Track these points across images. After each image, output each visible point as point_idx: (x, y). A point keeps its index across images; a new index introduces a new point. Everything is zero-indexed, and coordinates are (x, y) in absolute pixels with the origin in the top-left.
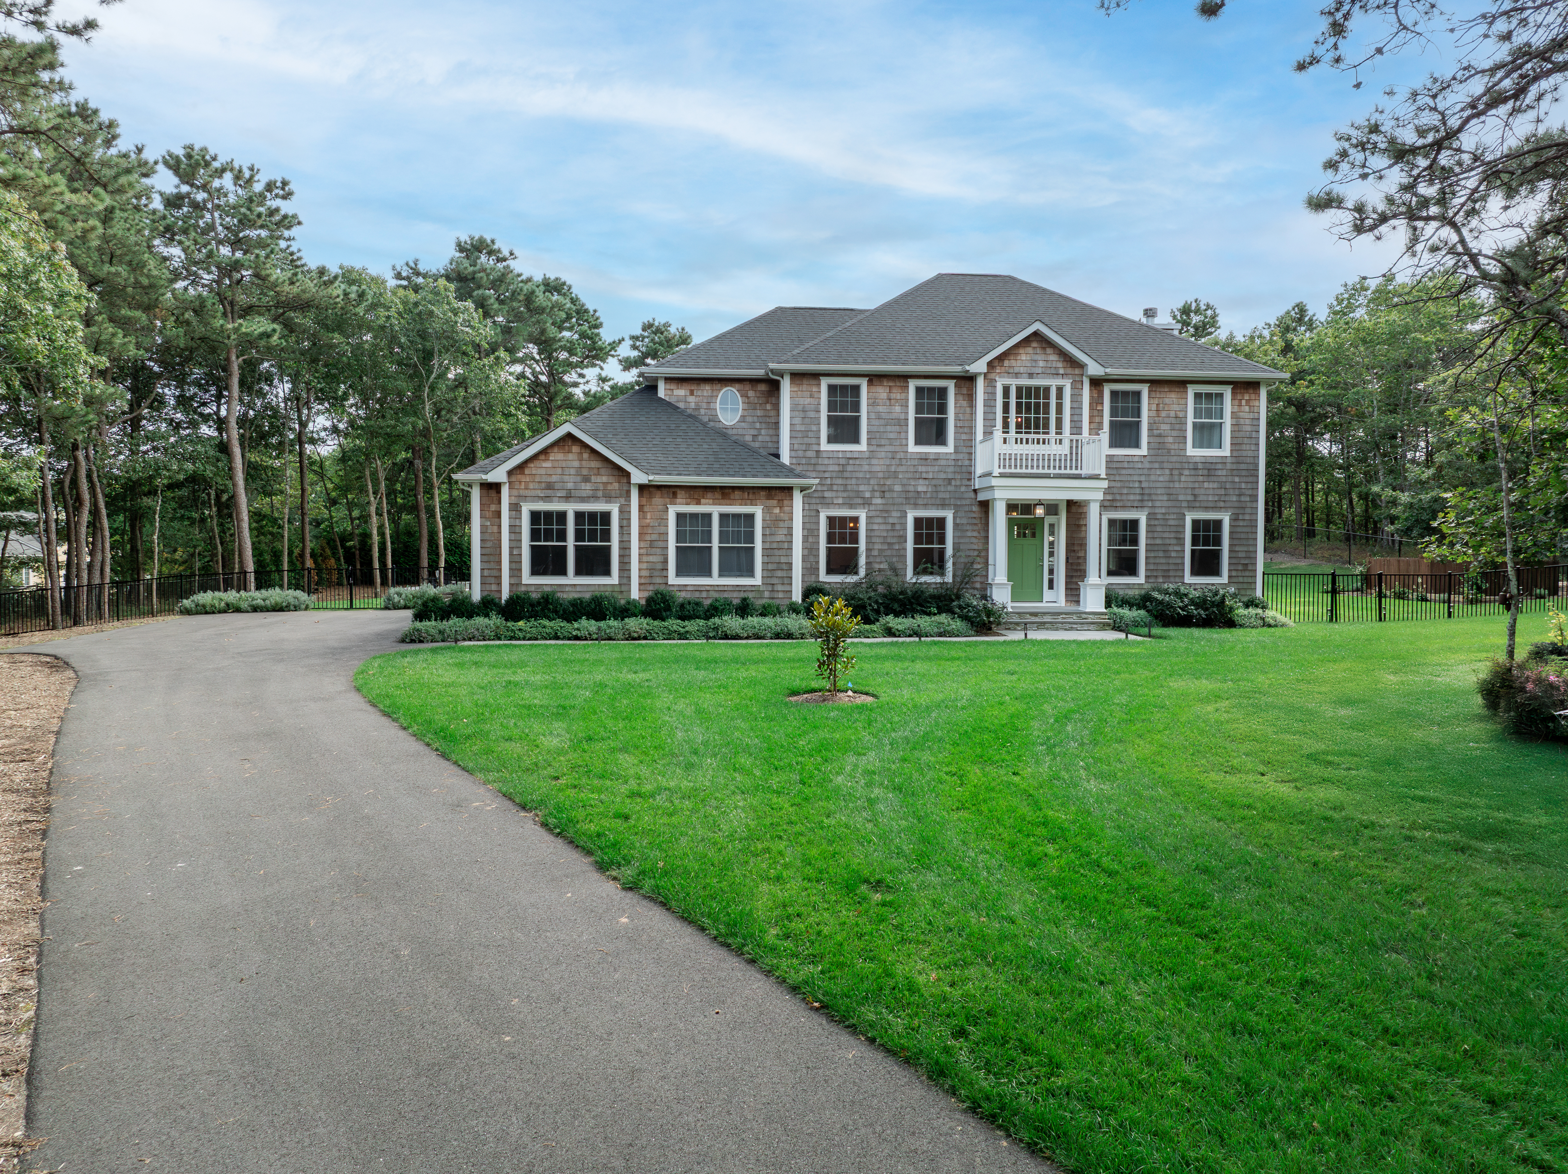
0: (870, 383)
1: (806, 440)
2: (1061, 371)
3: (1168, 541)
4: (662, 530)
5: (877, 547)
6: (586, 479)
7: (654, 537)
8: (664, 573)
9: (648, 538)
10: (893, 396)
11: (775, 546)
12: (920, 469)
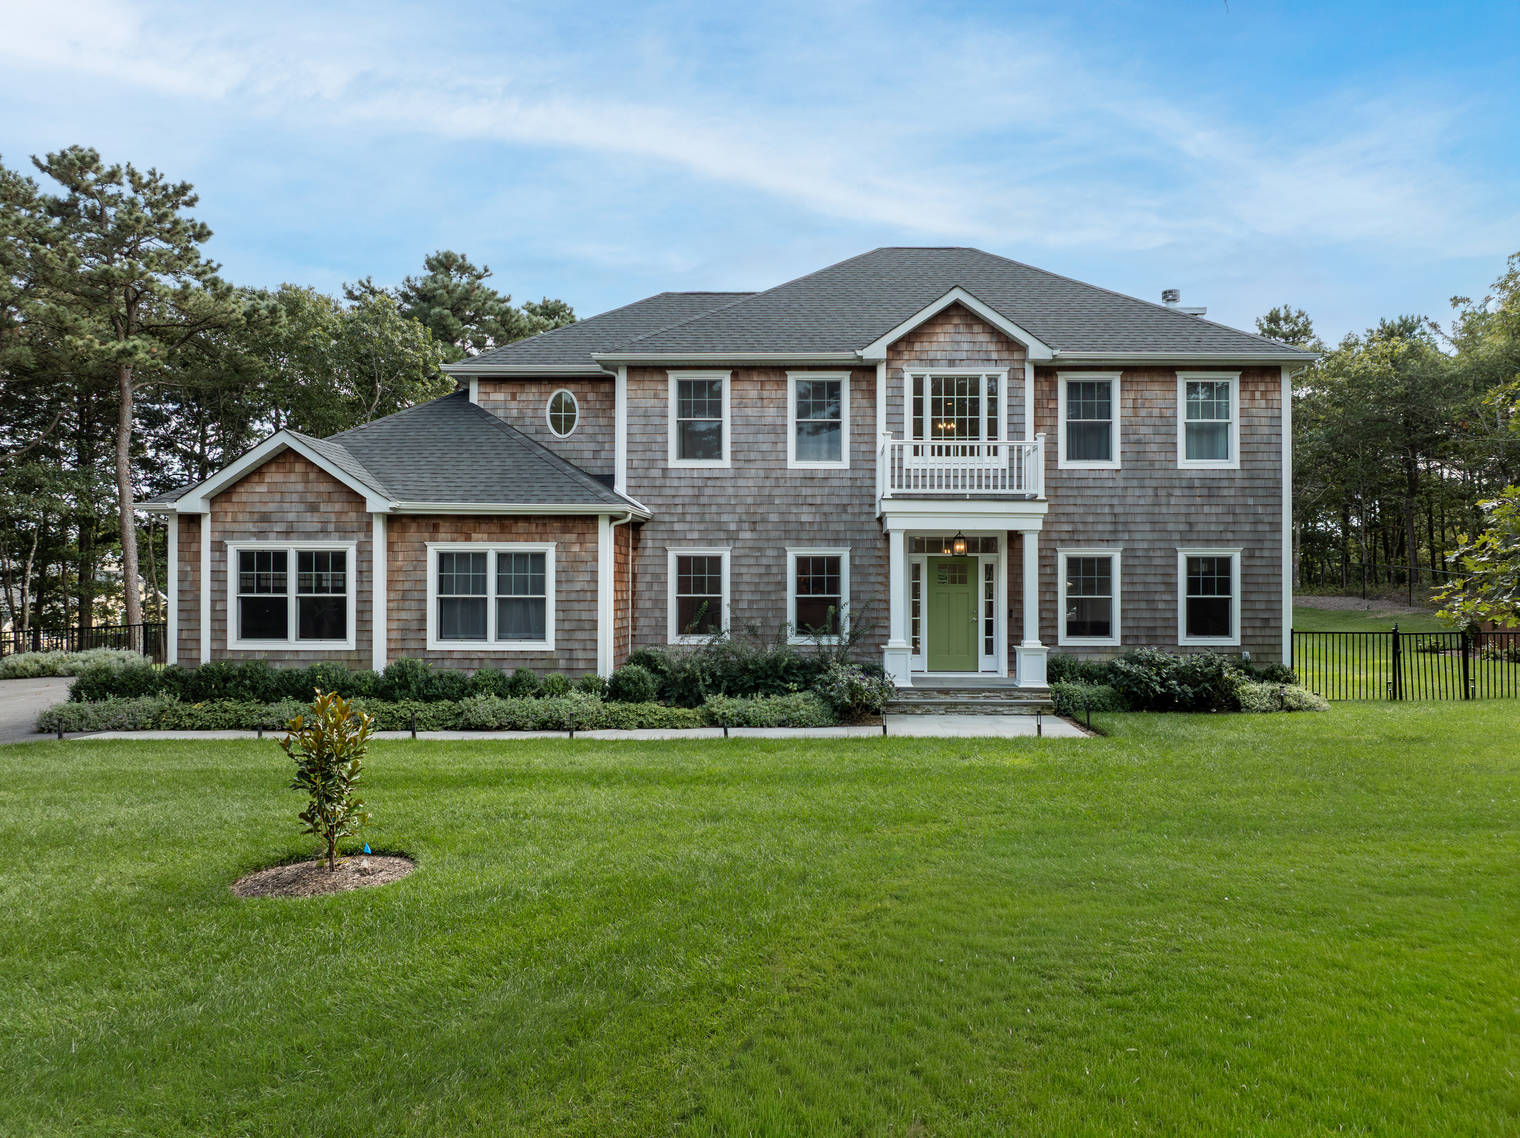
0: (735, 377)
1: (649, 455)
2: (994, 356)
3: (1153, 588)
4: (419, 575)
5: (745, 597)
6: (313, 508)
7: (407, 586)
8: (421, 635)
9: (399, 586)
10: (766, 394)
11: (573, 596)
12: (804, 491)
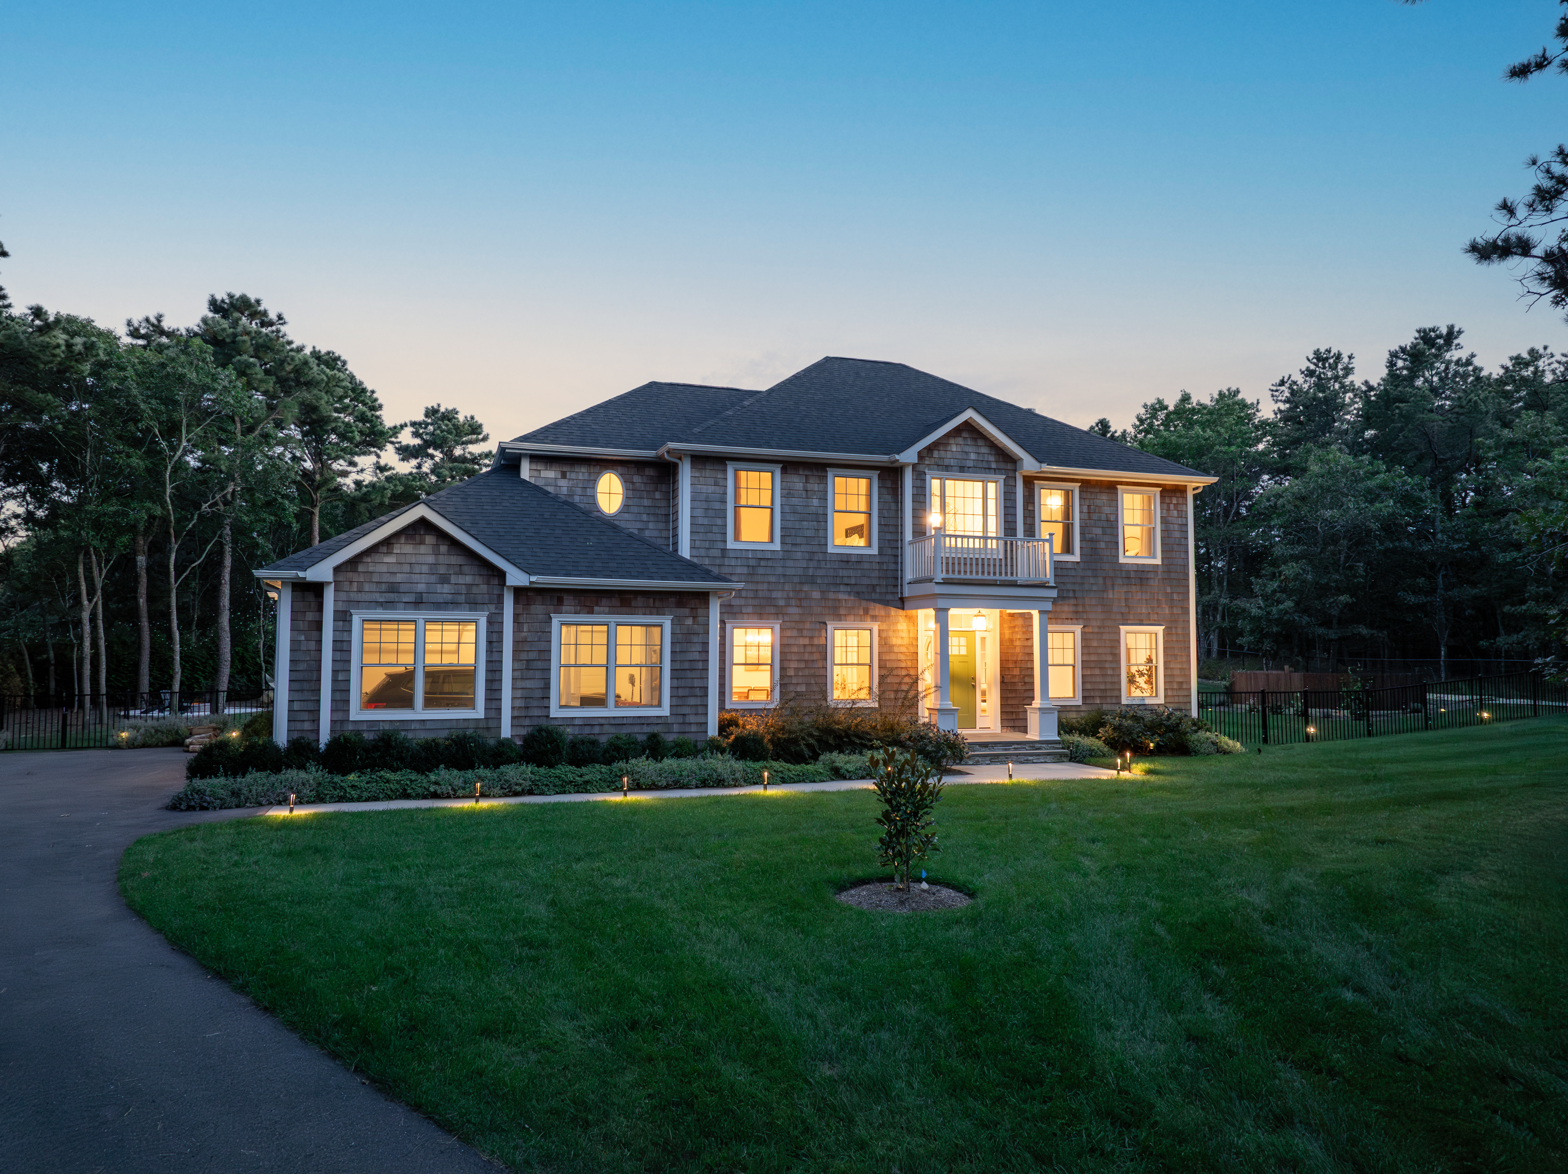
0: (784, 471)
1: (710, 536)
2: (994, 466)
3: (1104, 658)
4: (542, 646)
5: (794, 665)
6: (444, 579)
7: (532, 655)
8: (545, 702)
9: (524, 656)
10: (810, 487)
11: (686, 666)
12: (841, 573)
